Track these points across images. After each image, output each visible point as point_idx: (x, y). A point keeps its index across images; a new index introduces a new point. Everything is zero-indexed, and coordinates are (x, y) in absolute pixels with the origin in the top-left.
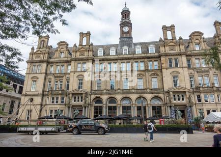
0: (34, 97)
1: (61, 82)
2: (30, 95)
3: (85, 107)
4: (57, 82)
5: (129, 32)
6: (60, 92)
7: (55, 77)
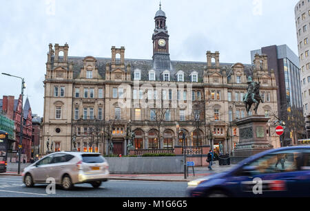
0: (61, 127)
1: (92, 109)
2: (55, 124)
3: (127, 140)
4: (86, 109)
5: (166, 47)
6: (94, 121)
7: (84, 103)
